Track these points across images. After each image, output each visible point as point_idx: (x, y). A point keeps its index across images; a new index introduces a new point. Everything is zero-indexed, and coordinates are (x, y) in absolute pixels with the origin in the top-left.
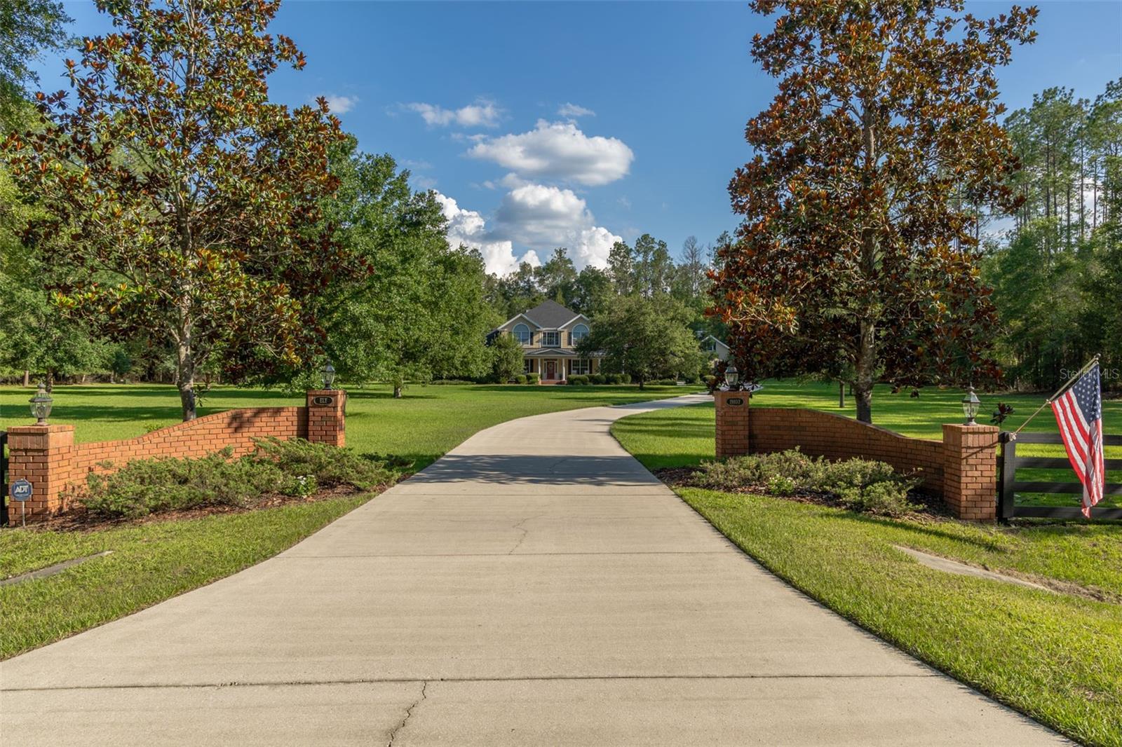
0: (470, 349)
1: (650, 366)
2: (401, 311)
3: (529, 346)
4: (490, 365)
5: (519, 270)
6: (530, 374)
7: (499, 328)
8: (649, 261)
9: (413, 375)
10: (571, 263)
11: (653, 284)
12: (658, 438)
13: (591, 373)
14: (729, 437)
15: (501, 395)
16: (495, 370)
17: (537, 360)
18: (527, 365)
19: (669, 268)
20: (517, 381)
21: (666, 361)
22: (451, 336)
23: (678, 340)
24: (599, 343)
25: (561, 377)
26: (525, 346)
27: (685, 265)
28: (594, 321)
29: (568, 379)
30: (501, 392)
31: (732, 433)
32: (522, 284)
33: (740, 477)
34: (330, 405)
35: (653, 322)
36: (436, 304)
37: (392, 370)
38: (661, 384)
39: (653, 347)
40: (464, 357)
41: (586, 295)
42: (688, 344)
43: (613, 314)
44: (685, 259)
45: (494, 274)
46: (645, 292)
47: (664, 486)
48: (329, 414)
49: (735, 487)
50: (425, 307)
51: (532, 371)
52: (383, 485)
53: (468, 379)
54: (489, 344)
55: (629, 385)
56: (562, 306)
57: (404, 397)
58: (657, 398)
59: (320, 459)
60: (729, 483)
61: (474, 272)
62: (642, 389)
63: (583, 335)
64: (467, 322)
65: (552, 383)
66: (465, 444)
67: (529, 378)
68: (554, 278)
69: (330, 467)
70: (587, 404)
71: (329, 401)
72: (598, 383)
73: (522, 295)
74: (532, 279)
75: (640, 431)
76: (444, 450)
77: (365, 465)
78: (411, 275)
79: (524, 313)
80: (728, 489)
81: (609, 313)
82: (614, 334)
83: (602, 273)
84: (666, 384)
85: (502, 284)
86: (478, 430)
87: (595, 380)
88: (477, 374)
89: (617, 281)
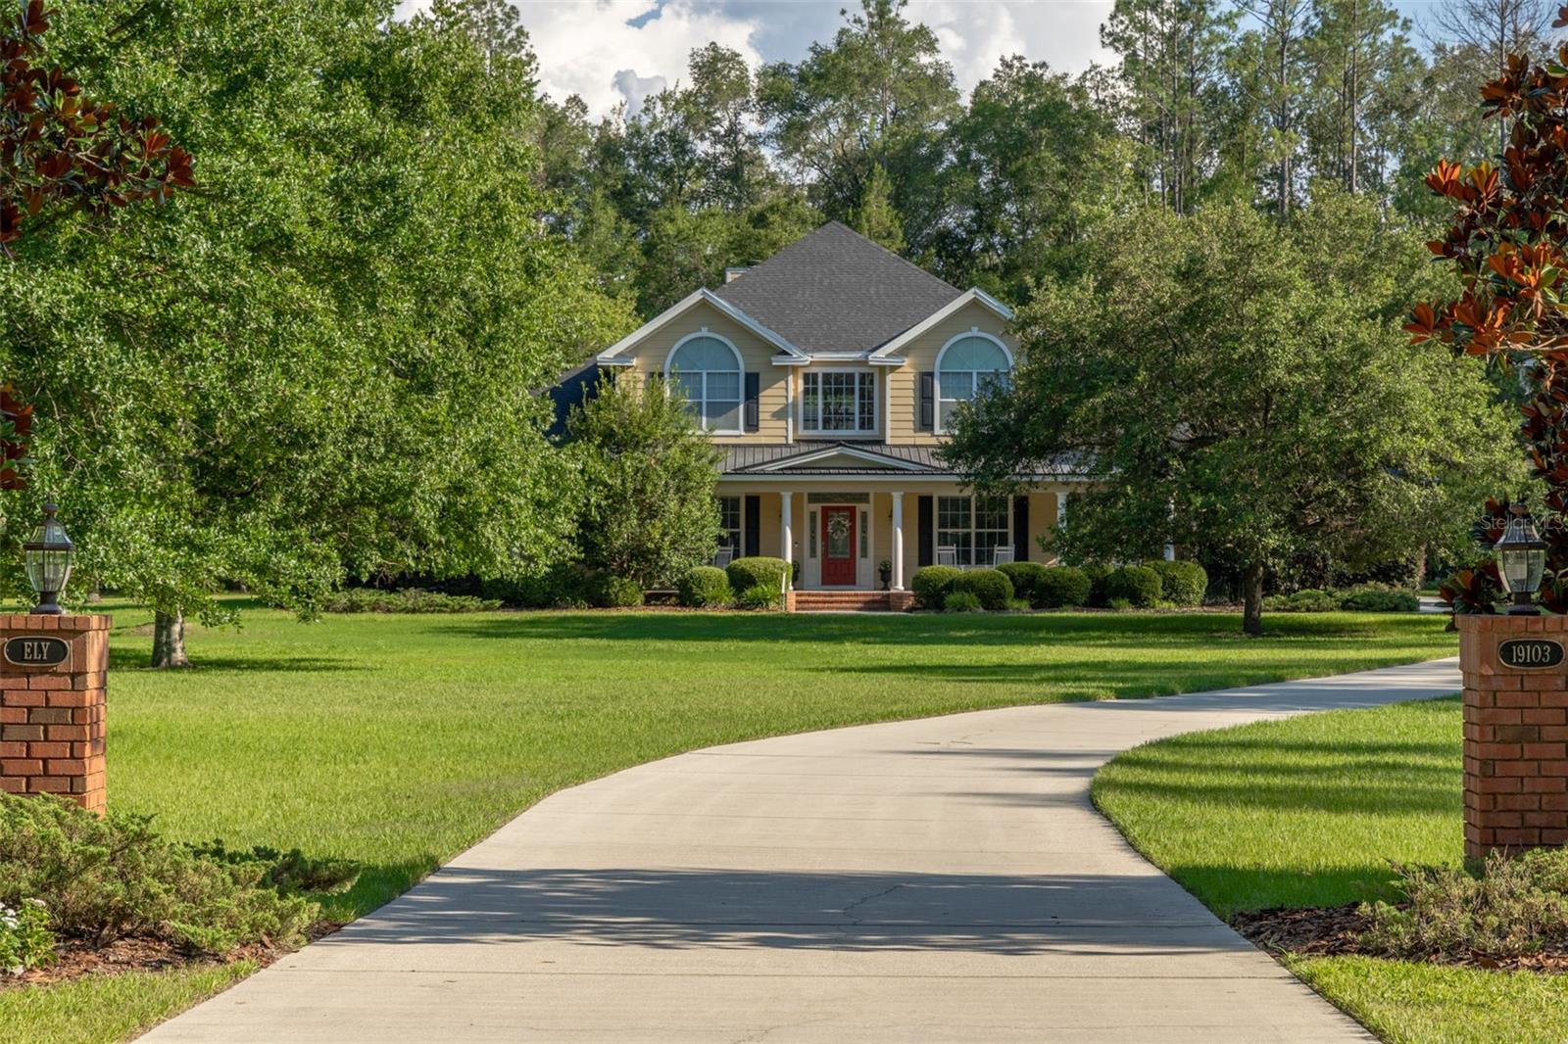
0: (486, 457)
1: (1293, 523)
2: (212, 297)
3: (739, 435)
4: (566, 525)
5: (689, 84)
6: (744, 562)
7: (607, 356)
8: (1297, 32)
9: (260, 569)
10: (931, 47)
11: (1316, 140)
12: (1283, 816)
13: (1022, 554)
14: (1508, 785)
15: (623, 654)
16: (588, 546)
17: (779, 498)
18: (729, 521)
19: (1394, 67)
20: (686, 594)
21: (1363, 501)
22: (400, 399)
23: (1415, 405)
24: (1058, 420)
25: (886, 575)
26: (723, 435)
27: (1472, 50)
28: (1034, 320)
29: (918, 584)
30: (617, 644)
31: (1521, 768)
32: (702, 148)
33: (1531, 919)
34: (61, 667)
35: (1303, 323)
36: (357, 263)
37: (177, 546)
38: (1345, 606)
39: (1300, 439)
40: (458, 489)
41: (998, 198)
42: (1462, 426)
43: (1118, 291)
44: (1464, 17)
45: (574, 100)
46: (1278, 175)
47: (1263, 956)
48: (57, 699)
49: (1511, 954)
50: (311, 278)
51: (753, 550)
52: (266, 943)
53: (471, 586)
54: (562, 433)
55: (1197, 611)
56: (890, 250)
57: (196, 665)
58: (1315, 668)
59: (55, 848)
60: (1493, 943)
61: (499, 110)
62: (1254, 629)
63: (985, 385)
64: (470, 333)
65: (844, 602)
66: (508, 833)
67: (740, 581)
68: (851, 118)
69: (89, 877)
70: (1000, 690)
71: (58, 652)
72: (1055, 605)
73: (703, 199)
74: (750, 123)
75: (1216, 794)
76: (433, 850)
77: (200, 876)
78: (255, 149)
79: (716, 282)
80: (1486, 960)
81: (1104, 287)
82: (1127, 378)
83: (1078, 91)
84: (1368, 606)
85: (609, 149)
86: (549, 789)
87: (1044, 592)
88: (505, 565)
89: (1149, 129)
